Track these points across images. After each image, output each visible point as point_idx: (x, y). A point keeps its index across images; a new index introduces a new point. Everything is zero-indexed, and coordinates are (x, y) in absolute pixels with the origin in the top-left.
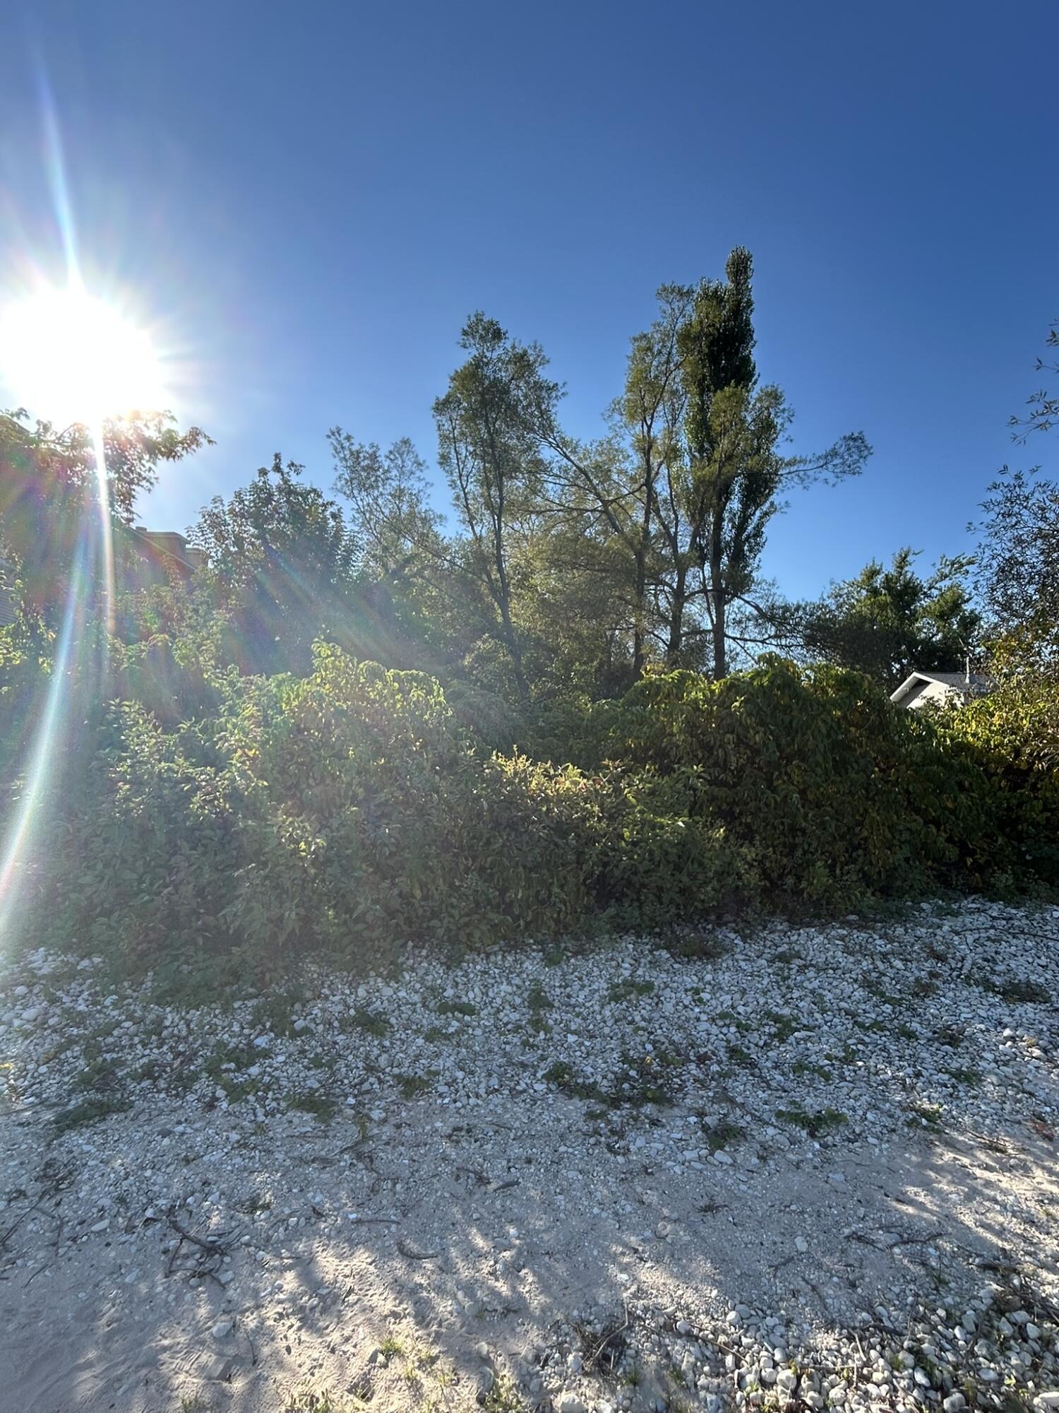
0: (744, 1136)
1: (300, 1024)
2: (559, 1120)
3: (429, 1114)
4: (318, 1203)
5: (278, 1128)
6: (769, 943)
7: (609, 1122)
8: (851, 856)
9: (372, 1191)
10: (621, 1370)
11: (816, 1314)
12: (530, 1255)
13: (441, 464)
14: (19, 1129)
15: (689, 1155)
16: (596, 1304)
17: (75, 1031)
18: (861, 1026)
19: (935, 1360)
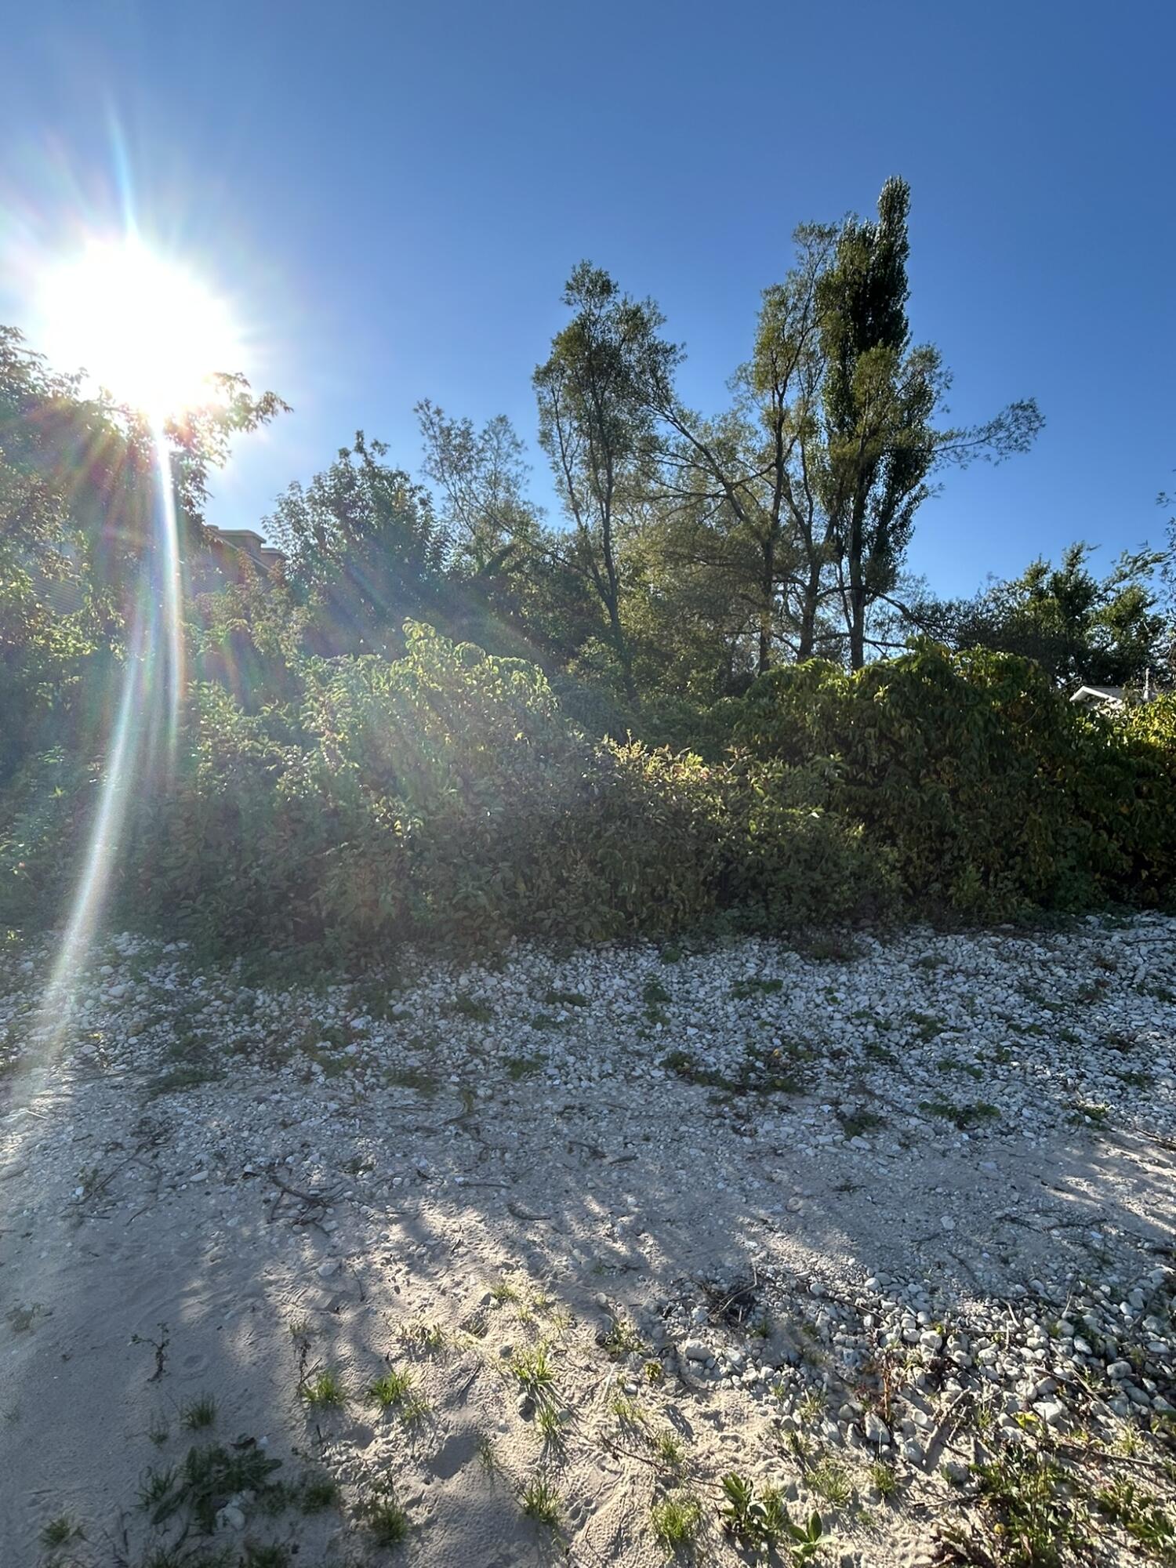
0: (884, 1125)
1: (398, 1008)
2: (679, 1104)
3: (538, 1095)
4: (423, 1168)
5: (379, 1100)
6: (911, 949)
7: (734, 1107)
8: (1007, 864)
9: (480, 1159)
10: (750, 1323)
11: (964, 1285)
12: (649, 1221)
13: (542, 443)
14: (112, 1092)
15: (822, 1139)
16: (722, 1266)
17: (164, 1008)
18: (1017, 1028)
19: (1099, 1332)
